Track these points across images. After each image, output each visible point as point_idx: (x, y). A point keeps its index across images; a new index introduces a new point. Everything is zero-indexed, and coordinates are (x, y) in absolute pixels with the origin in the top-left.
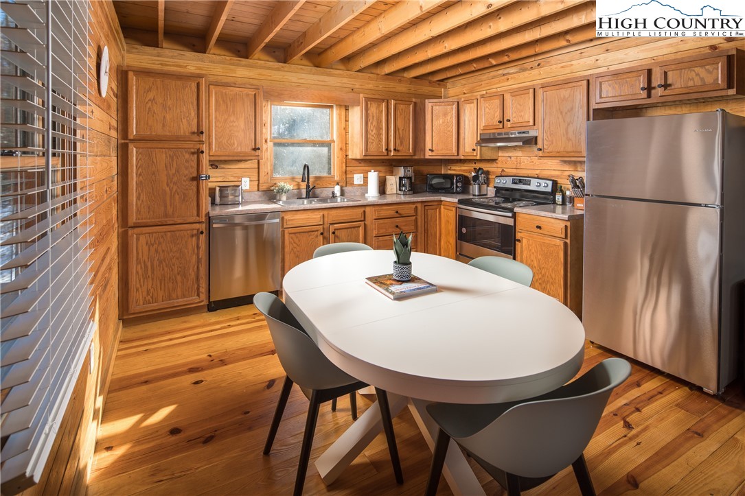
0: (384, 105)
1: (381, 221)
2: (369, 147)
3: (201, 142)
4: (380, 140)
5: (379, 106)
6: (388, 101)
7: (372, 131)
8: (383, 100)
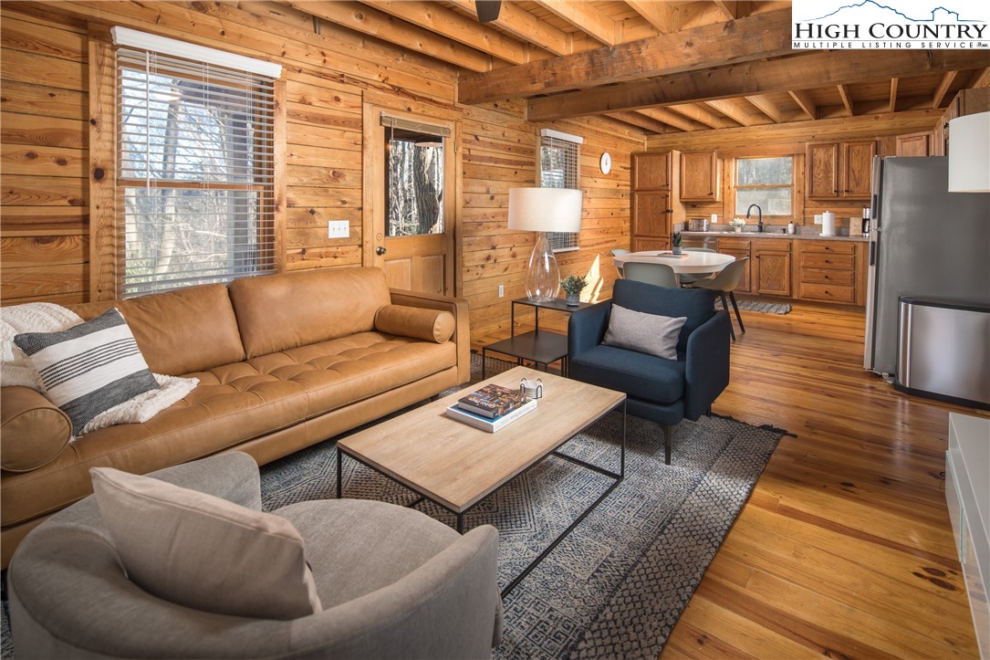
0: (833, 151)
1: (809, 255)
2: (814, 189)
3: (668, 190)
4: (829, 183)
5: (827, 151)
6: (838, 145)
7: (819, 174)
8: (832, 145)
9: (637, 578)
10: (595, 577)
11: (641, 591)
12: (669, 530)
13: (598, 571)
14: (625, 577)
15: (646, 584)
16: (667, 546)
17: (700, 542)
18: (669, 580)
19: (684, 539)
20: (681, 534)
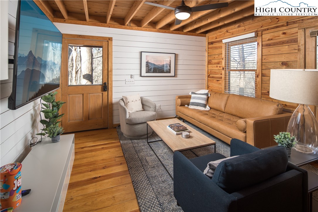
9: (139, 164)
10: (145, 159)
11: (136, 163)
12: (146, 178)
13: (146, 160)
14: (141, 163)
15: (137, 164)
16: (142, 174)
17: (137, 181)
18: (134, 168)
19: (141, 178)
20: (143, 179)
